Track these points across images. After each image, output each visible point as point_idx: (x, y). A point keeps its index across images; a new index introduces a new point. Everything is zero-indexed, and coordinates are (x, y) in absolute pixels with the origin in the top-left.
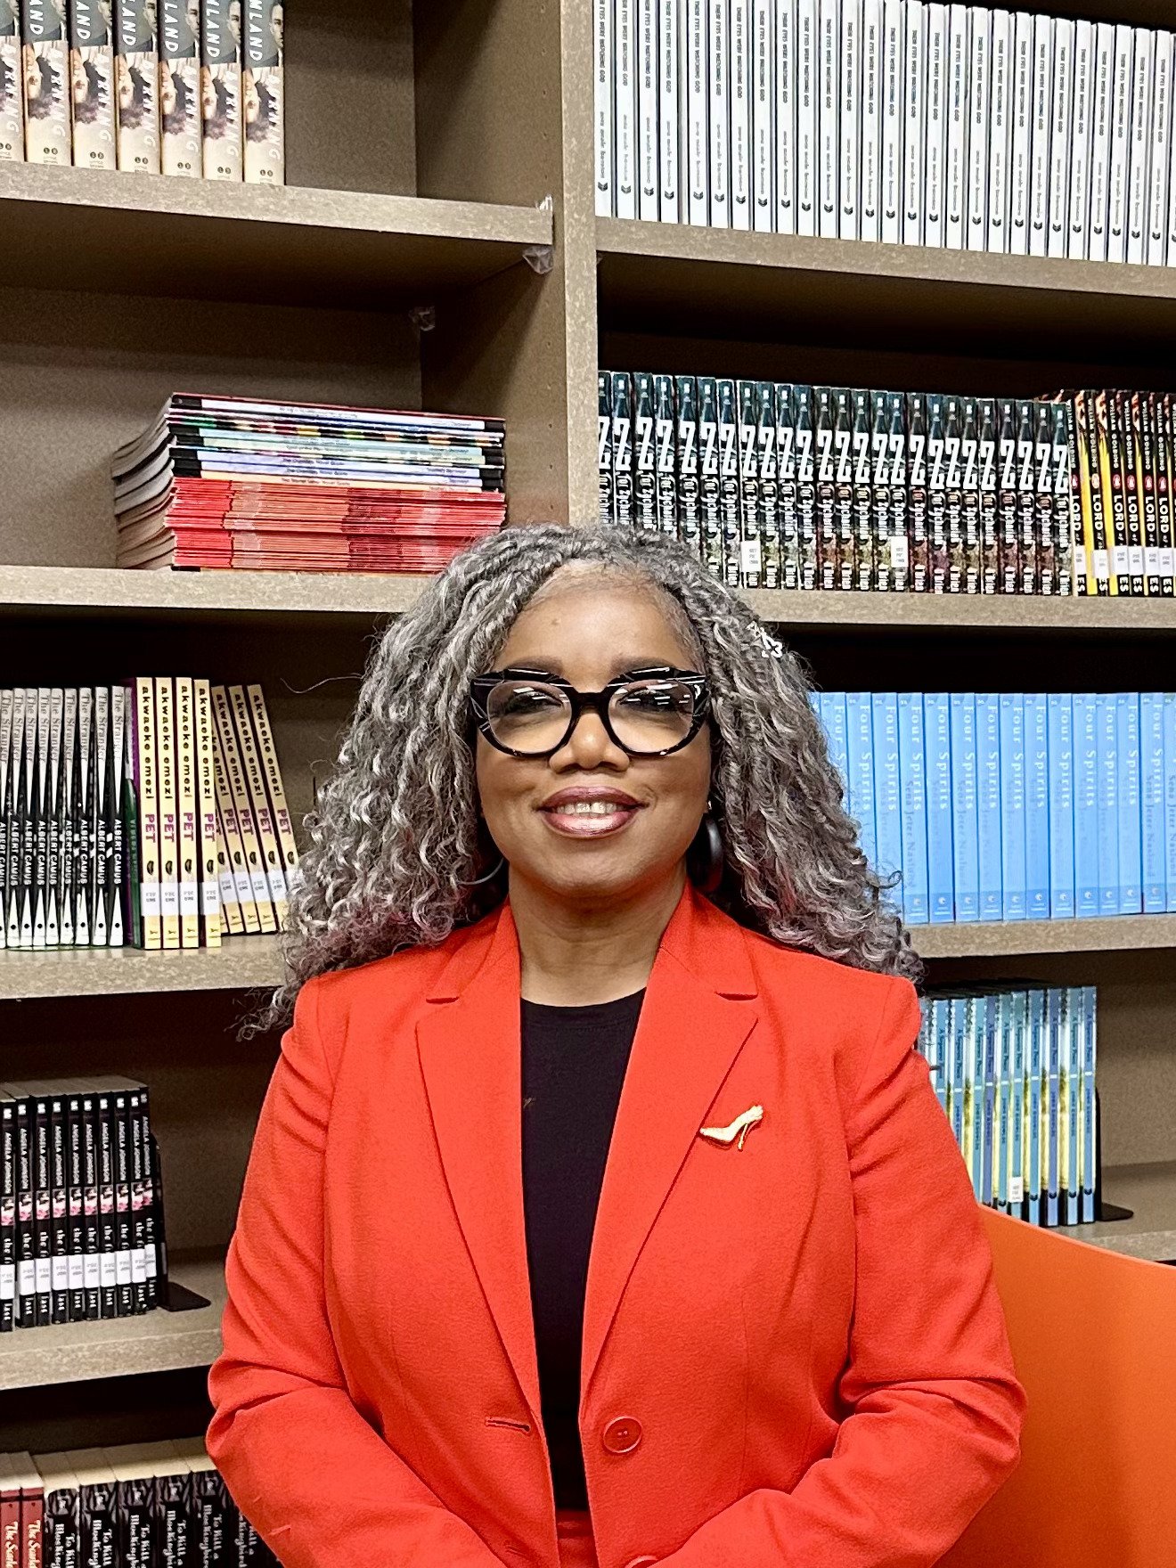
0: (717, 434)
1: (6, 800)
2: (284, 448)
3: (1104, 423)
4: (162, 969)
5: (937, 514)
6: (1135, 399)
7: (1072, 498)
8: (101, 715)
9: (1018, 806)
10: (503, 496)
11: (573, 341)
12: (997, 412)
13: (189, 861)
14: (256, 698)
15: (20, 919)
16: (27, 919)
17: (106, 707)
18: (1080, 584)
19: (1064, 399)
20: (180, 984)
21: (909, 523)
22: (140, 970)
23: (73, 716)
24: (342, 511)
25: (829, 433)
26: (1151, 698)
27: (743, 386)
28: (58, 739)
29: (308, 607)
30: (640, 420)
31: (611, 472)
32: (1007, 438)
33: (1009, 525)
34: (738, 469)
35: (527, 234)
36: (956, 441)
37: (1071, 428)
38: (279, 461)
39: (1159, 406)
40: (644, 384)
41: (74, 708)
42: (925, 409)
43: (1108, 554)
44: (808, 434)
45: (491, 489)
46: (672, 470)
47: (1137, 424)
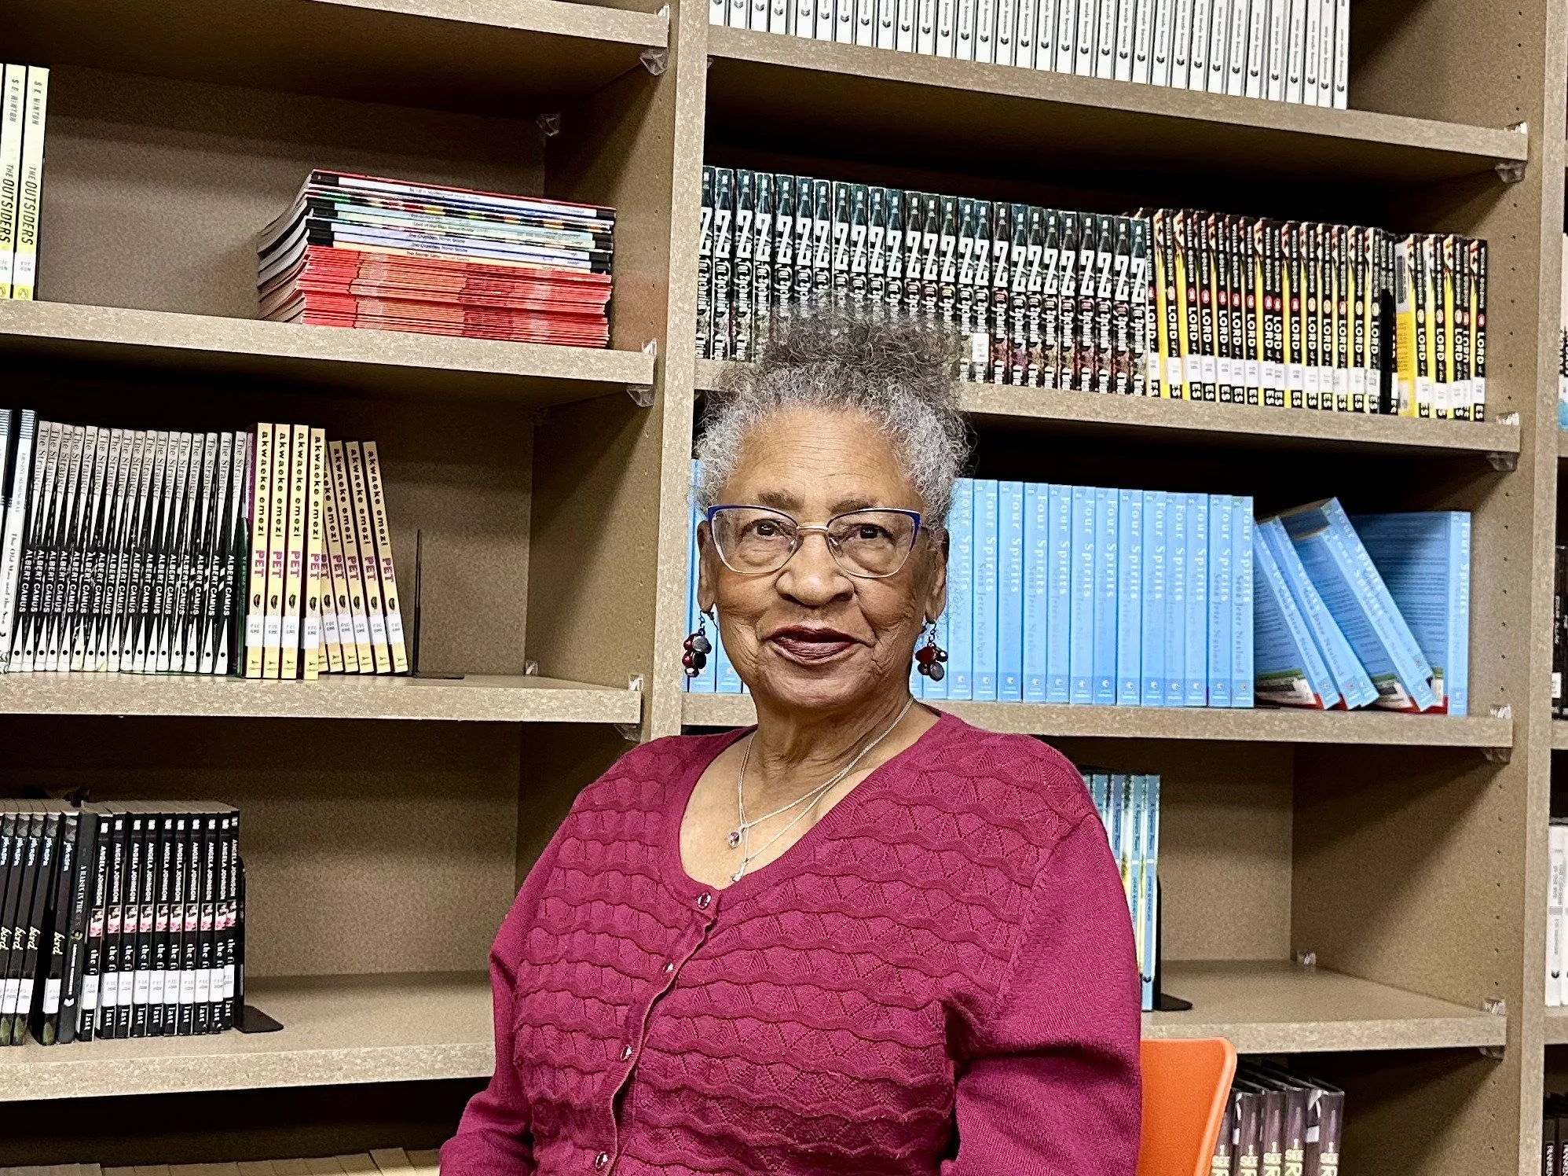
0: (812, 229)
1: (131, 533)
2: (410, 224)
3: (1181, 239)
4: (258, 695)
5: (1018, 314)
6: (1211, 220)
7: (1148, 308)
8: (225, 458)
9: (1088, 594)
10: (610, 277)
11: (681, 133)
12: (1079, 225)
13: (294, 596)
14: (371, 454)
15: (134, 646)
16: (141, 645)
17: (229, 451)
18: (1153, 389)
19: (1143, 216)
20: (274, 711)
21: (991, 322)
22: (237, 695)
23: (199, 458)
24: (459, 283)
25: (918, 235)
26: (1220, 500)
27: (839, 187)
28: (184, 479)
29: (420, 364)
30: (741, 213)
31: (711, 258)
32: (1088, 248)
33: (1087, 329)
34: (830, 262)
35: (645, 37)
36: (1039, 249)
37: (1149, 243)
38: (405, 235)
39: (1235, 227)
40: (746, 180)
41: (200, 451)
42: (1010, 218)
43: (1182, 362)
44: (899, 234)
45: (600, 271)
46: (768, 260)
47: (1213, 243)
